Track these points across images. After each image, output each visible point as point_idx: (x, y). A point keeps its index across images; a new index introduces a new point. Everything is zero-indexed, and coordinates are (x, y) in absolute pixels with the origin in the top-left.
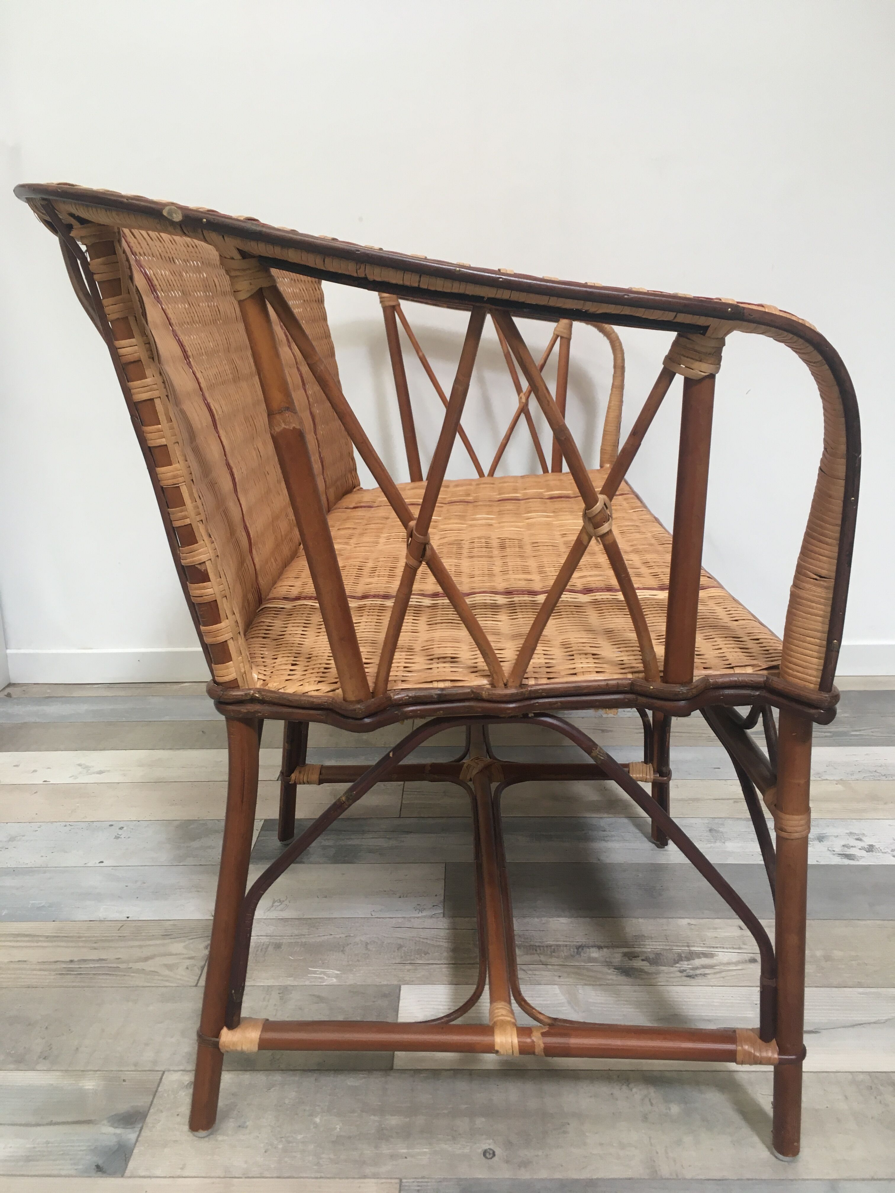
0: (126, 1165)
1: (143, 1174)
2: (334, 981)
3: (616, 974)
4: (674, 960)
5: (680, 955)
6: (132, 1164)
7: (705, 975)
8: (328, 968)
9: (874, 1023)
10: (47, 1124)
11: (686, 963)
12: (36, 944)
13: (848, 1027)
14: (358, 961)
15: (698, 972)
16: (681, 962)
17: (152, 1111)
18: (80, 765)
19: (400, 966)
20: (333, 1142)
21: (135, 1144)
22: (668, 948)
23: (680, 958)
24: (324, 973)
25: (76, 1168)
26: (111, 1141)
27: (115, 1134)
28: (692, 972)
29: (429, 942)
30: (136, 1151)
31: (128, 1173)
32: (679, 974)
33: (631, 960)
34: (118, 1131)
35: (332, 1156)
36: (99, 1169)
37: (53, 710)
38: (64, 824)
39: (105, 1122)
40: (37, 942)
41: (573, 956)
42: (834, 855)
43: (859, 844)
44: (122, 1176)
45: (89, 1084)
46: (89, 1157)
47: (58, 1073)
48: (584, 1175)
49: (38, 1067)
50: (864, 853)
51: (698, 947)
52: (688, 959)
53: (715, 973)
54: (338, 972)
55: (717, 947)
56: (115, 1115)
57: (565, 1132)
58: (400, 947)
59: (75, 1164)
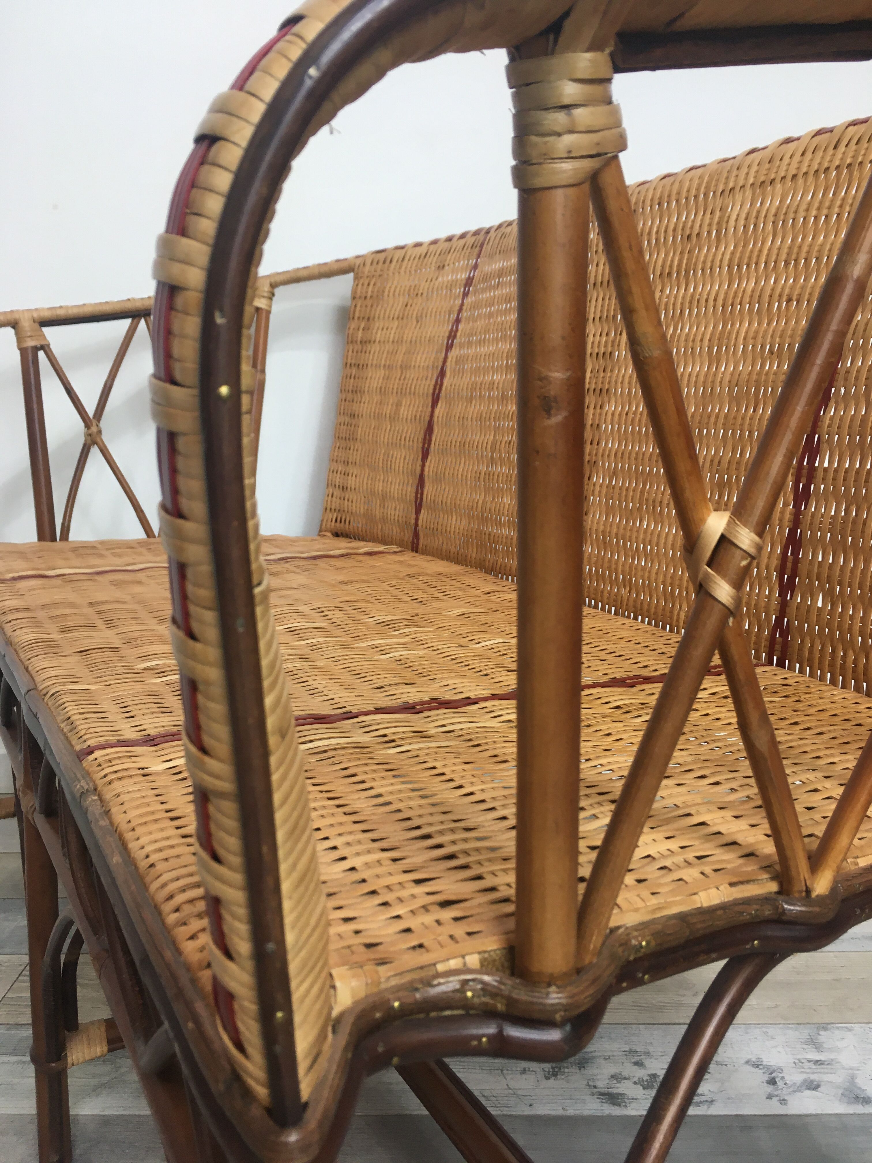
42: (594, 1096)
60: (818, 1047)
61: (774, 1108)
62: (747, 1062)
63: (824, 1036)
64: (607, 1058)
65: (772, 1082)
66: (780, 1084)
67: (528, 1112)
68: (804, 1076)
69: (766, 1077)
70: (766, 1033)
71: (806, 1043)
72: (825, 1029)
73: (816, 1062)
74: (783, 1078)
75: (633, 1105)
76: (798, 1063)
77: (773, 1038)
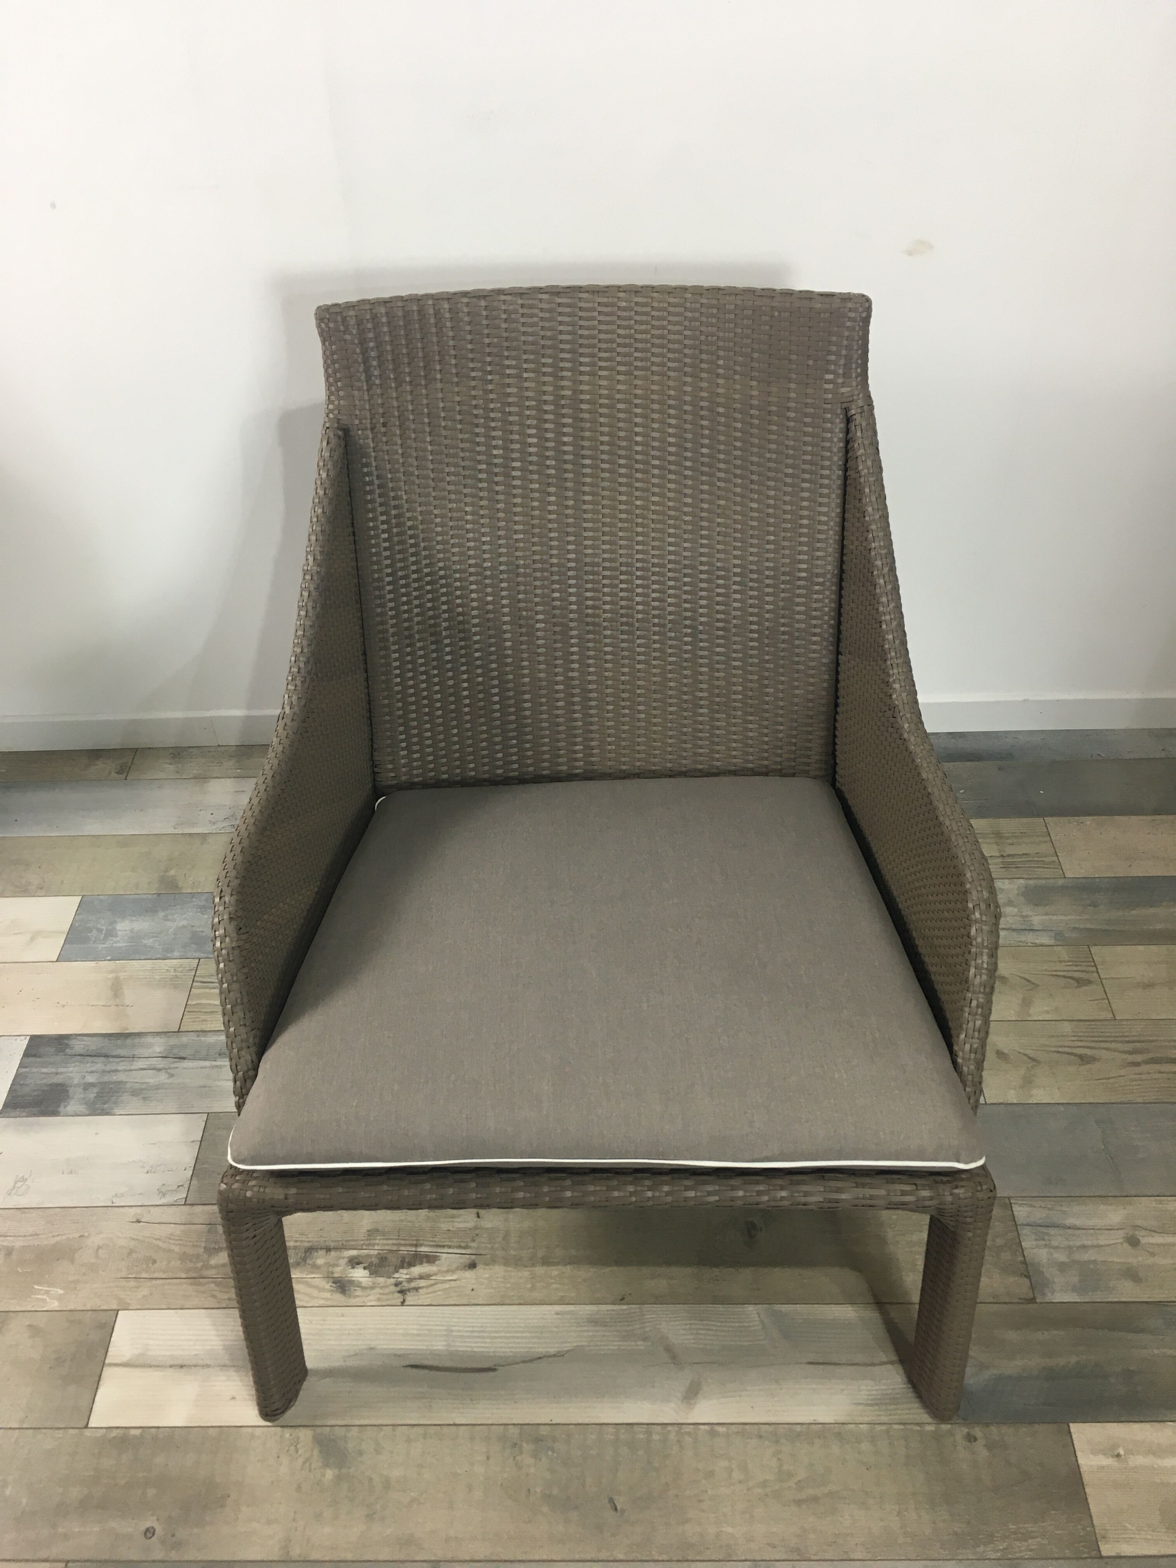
2: (55, 1305)
3: (332, 1291)
4: (395, 1267)
5: (403, 1260)
7: (417, 1289)
8: (52, 1285)
9: (554, 1356)
11: (404, 1271)
13: (527, 1362)
14: (85, 1274)
15: (413, 1285)
16: (401, 1271)
19: (123, 1283)
22: (395, 1248)
24: (47, 1293)
28: (406, 1285)
29: (160, 1244)
32: (393, 1288)
33: (353, 1268)
48: (226, 1556)
51: (426, 1246)
52: (411, 1265)
53: (429, 1287)
54: (61, 1292)
55: (444, 1246)
57: (223, 1507)
58: (131, 1252)
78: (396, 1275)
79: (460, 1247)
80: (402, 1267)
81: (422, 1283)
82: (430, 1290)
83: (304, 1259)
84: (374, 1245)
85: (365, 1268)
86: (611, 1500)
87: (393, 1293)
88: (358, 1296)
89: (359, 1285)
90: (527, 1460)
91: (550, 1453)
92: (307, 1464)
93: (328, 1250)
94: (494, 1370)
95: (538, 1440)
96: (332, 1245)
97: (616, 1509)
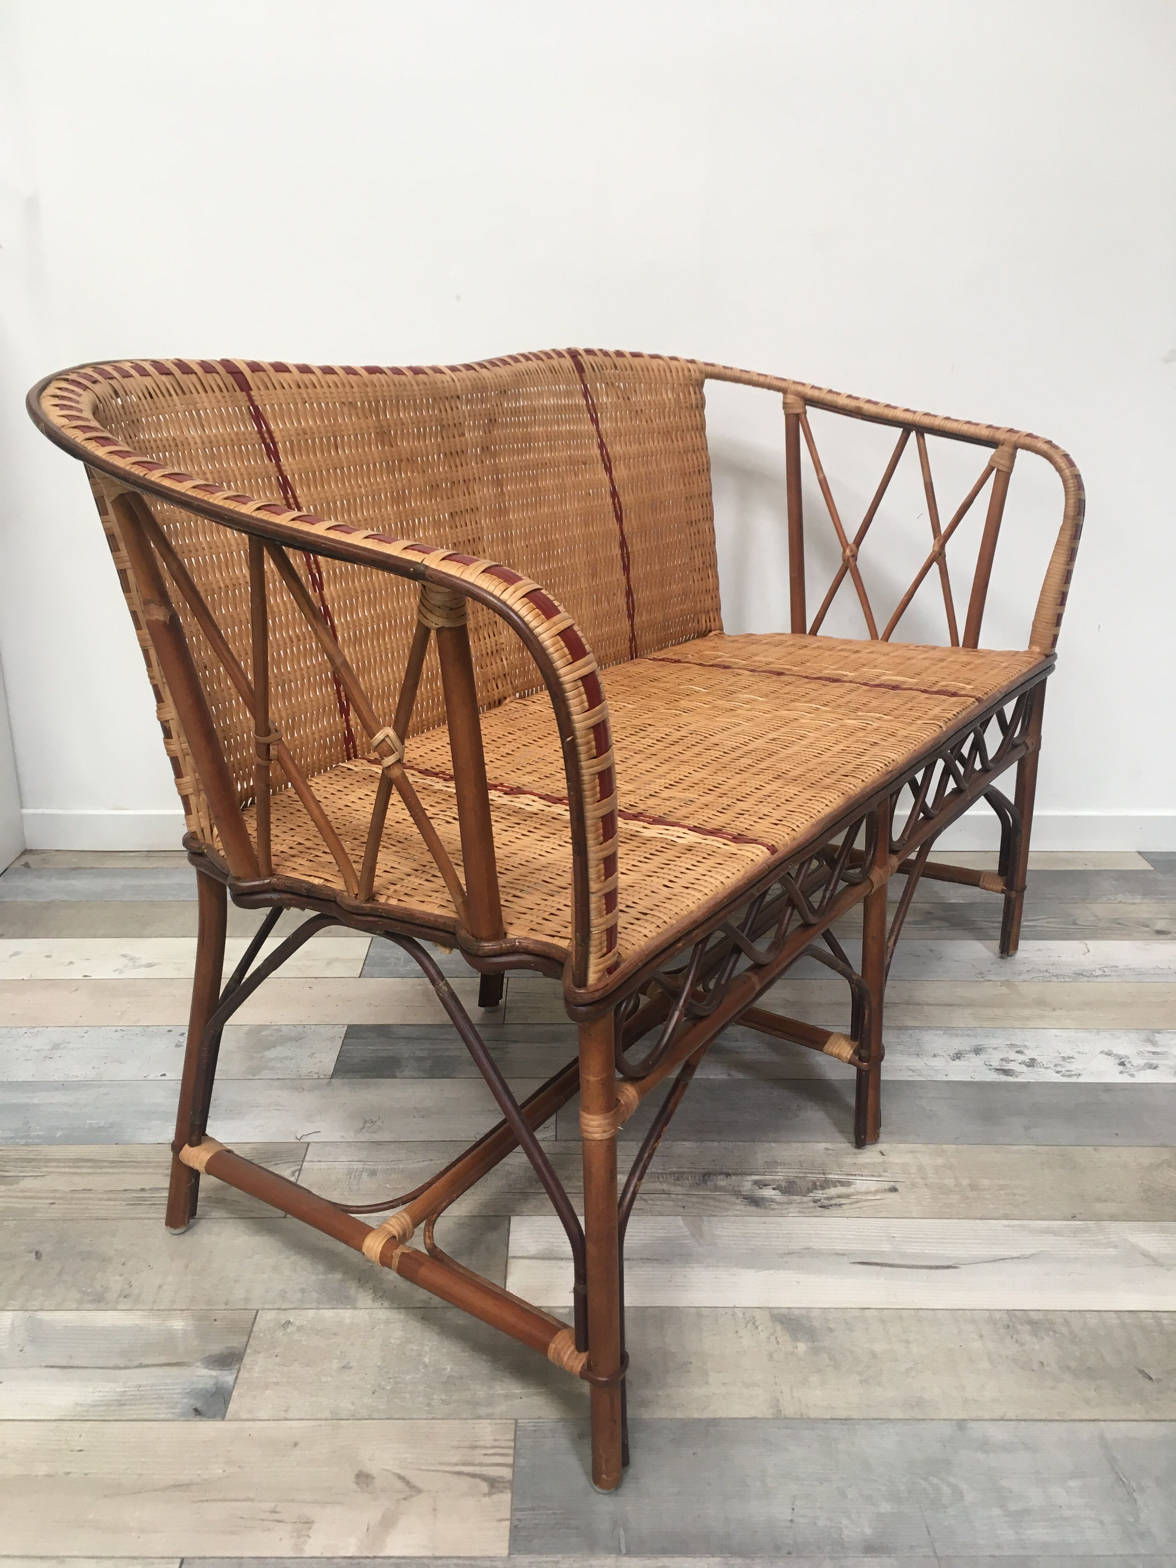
0: (227, 1407)
1: (245, 1417)
3: (745, 1205)
4: (808, 1189)
5: (814, 1184)
6: (232, 1407)
9: (1018, 1258)
10: (136, 1367)
11: (820, 1192)
12: (99, 1171)
13: (990, 1262)
15: (833, 1202)
16: (816, 1192)
17: (248, 1351)
18: (124, 956)
19: (510, 1196)
20: (445, 1383)
21: (234, 1387)
22: (802, 1175)
23: (814, 1187)
25: (173, 1411)
26: (209, 1384)
27: (211, 1376)
28: (826, 1202)
30: (235, 1393)
31: (228, 1415)
32: (812, 1204)
33: (761, 1188)
34: (214, 1373)
35: (444, 1397)
36: (197, 1412)
37: (82, 884)
38: (114, 1028)
39: (199, 1364)
40: (100, 1168)
41: (698, 1185)
42: (990, 1070)
43: (1021, 1058)
44: (223, 1419)
45: (178, 1324)
46: (186, 1400)
47: (141, 1313)
48: (706, 1415)
49: (119, 1307)
50: (1024, 1068)
51: (834, 1174)
52: (823, 1188)
53: (851, 1204)
55: (855, 1175)
56: (209, 1356)
57: (689, 1371)
59: (172, 1408)
60: (1154, 1044)
61: (1125, 1079)
62: (1101, 1052)
63: (1158, 1037)
64: (995, 1049)
65: (1122, 1064)
66: (1128, 1065)
67: (946, 1079)
68: (1145, 1061)
69: (1118, 1061)
70: (1113, 1035)
71: (1145, 1041)
72: (1159, 1033)
73: (1154, 1053)
74: (1130, 1062)
75: (1023, 1075)
76: (1140, 1053)
77: (1119, 1038)
78: (811, 1194)
79: (873, 1176)
80: (816, 1189)
81: (843, 1201)
82: (854, 1206)
83: (705, 1181)
84: (777, 1172)
85: (774, 1189)
86: (1142, 1372)
87: (815, 1207)
88: (774, 1209)
89: (772, 1201)
90: (1027, 1338)
91: (1051, 1333)
92: (773, 1338)
93: (728, 1175)
94: (956, 1267)
95: (1031, 1322)
96: (730, 1171)
97: (1150, 1379)
